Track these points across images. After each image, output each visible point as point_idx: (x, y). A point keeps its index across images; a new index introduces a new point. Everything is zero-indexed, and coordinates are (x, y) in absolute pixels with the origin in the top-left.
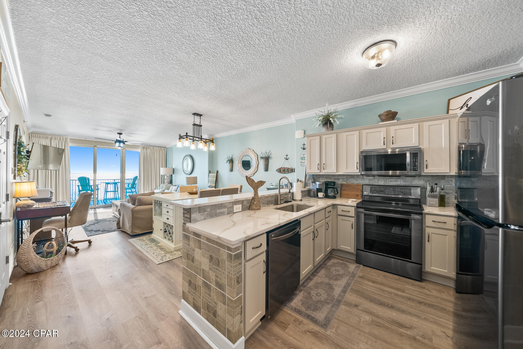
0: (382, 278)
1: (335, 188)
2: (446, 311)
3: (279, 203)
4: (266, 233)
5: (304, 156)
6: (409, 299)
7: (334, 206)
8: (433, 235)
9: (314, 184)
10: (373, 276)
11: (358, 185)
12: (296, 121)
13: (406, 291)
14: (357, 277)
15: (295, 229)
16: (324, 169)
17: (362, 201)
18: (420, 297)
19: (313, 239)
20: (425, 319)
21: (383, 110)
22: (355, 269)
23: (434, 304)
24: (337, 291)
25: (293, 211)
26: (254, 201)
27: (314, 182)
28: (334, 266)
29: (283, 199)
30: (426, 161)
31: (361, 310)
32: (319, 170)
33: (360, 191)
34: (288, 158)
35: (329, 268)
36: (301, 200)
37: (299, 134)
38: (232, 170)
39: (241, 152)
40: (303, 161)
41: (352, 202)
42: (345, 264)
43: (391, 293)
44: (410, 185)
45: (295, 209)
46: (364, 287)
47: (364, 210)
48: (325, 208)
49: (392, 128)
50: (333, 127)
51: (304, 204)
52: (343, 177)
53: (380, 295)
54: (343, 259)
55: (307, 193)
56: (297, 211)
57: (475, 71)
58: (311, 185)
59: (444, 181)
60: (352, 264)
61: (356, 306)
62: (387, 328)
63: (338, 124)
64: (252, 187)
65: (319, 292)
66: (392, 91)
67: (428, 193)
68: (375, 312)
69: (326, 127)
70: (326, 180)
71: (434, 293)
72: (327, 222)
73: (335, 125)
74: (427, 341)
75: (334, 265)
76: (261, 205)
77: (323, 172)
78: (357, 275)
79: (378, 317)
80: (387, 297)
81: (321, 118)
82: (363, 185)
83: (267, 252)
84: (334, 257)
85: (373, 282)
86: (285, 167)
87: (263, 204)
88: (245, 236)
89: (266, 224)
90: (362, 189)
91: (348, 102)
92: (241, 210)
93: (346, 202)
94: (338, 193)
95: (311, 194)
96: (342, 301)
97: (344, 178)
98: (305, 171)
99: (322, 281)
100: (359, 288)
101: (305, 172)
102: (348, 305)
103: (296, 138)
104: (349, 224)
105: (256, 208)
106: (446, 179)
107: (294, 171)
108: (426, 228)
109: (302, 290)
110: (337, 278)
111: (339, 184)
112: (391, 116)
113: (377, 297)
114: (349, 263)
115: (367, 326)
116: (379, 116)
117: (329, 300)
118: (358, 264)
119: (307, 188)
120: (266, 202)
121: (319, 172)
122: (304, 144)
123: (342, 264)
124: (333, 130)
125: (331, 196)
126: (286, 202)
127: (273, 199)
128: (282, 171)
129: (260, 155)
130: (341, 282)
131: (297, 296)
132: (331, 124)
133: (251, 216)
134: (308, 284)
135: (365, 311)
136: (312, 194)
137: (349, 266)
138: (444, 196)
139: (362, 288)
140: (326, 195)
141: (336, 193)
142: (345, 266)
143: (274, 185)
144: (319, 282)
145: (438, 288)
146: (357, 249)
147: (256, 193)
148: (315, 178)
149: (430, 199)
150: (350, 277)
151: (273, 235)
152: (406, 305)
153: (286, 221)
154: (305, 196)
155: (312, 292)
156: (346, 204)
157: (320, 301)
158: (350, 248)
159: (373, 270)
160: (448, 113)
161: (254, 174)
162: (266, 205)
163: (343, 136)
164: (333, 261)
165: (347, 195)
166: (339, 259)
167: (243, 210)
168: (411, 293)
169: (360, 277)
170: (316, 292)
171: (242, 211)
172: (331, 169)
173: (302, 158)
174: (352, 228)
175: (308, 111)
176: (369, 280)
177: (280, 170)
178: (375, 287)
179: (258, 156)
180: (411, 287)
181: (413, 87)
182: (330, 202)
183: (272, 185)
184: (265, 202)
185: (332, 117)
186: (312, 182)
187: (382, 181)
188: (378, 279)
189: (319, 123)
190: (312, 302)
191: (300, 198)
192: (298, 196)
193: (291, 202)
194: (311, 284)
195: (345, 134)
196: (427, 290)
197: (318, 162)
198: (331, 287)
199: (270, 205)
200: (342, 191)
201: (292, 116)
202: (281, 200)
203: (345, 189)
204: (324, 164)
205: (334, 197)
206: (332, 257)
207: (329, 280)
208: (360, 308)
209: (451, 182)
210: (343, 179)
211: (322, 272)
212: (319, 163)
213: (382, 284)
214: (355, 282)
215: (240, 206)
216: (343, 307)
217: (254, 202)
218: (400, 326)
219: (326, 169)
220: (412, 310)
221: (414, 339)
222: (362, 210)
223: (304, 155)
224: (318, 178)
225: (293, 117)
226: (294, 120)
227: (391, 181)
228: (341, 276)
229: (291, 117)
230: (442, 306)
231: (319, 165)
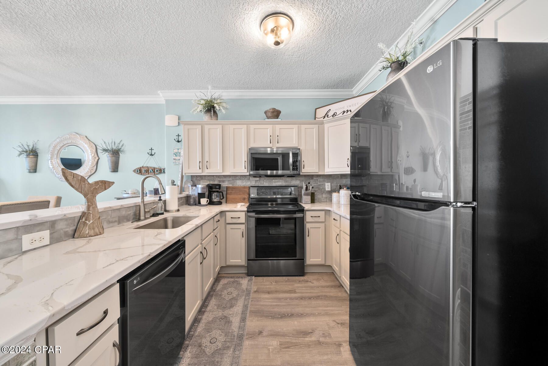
0: (275, 285)
1: (220, 192)
2: (328, 298)
3: (142, 218)
4: (118, 281)
5: (179, 151)
6: (302, 298)
7: (222, 213)
8: (311, 229)
9: (194, 188)
10: (267, 285)
11: (244, 187)
12: (167, 101)
13: (297, 291)
14: (252, 293)
15: (178, 255)
16: (207, 169)
17: (249, 205)
18: (308, 293)
19: (201, 263)
20: (319, 314)
21: (268, 107)
22: (248, 284)
23: (319, 294)
24: (236, 321)
25: (166, 227)
26: (86, 220)
27: (194, 185)
28: (225, 289)
29: (149, 212)
30: (304, 161)
31: (266, 336)
32: (201, 169)
33: (246, 194)
34: (153, 154)
35: (220, 294)
36: (178, 210)
37: (170, 120)
38: (34, 169)
39: (59, 137)
40: (177, 158)
41: (242, 207)
42: (236, 281)
43: (286, 299)
44: (290, 185)
45: (170, 224)
46: (262, 303)
47: (255, 214)
48: (213, 217)
49: (278, 127)
50: (217, 117)
51: (183, 215)
52: (228, 179)
53: (278, 305)
54: (233, 275)
55: (184, 200)
56: (174, 227)
57: (332, 89)
58: (190, 190)
59: (313, 180)
60: (243, 279)
61: (260, 333)
62: (295, 345)
63: (223, 113)
64: (80, 192)
65: (213, 336)
66: (276, 89)
67: (303, 191)
68: (280, 330)
69: (209, 114)
70: (209, 183)
71: (316, 283)
72: (215, 235)
73: (219, 114)
74: (328, 339)
75: (225, 287)
76: (105, 225)
77: (206, 172)
78: (252, 292)
79: (284, 335)
80: (285, 305)
81: (203, 102)
82: (249, 188)
83: (123, 322)
84: (223, 277)
85: (269, 293)
86: (148, 165)
87: (109, 222)
88: (49, 314)
89: (118, 261)
90: (248, 191)
91: (233, 90)
92: (49, 243)
93: (235, 207)
94: (223, 198)
95: (190, 202)
96: (245, 335)
97: (230, 180)
98: (180, 170)
99: (215, 316)
100: (257, 306)
101: (180, 173)
102: (251, 337)
103: (166, 125)
104: (239, 233)
105: (92, 232)
106: (314, 179)
107: (164, 172)
108: (307, 224)
109: (187, 347)
110: (231, 304)
111: (224, 187)
112: (276, 114)
113: (276, 310)
114: (240, 279)
115: (277, 356)
116: (265, 113)
117: (228, 341)
118: (249, 277)
119: (184, 194)
120: (117, 219)
121: (201, 172)
122: (178, 134)
123: (233, 282)
124: (217, 120)
125: (216, 202)
126: (154, 215)
127: (131, 212)
128: (143, 171)
129: (101, 145)
130: (237, 307)
131: (182, 359)
132: (215, 112)
133: (79, 250)
134: (196, 330)
135: (271, 335)
136: (192, 201)
137: (241, 282)
138: (314, 193)
139: (261, 305)
140: (210, 201)
141: (222, 198)
142: (237, 284)
143: (129, 193)
144: (210, 320)
145: (316, 277)
146: (248, 260)
147: (91, 203)
148: (195, 179)
149: (305, 197)
150: (246, 296)
151: (135, 282)
152: (301, 306)
153: (161, 246)
154: (183, 205)
155: (204, 340)
156: (235, 209)
157: (217, 349)
158: (240, 261)
159: (264, 279)
160: (315, 119)
161: (90, 176)
162: (116, 224)
163: (230, 128)
164: (223, 281)
165: (234, 199)
166: (228, 278)
167: (54, 240)
168: (300, 291)
169: (255, 292)
170: (209, 339)
171: (51, 243)
172: (216, 169)
173: (176, 154)
174: (242, 236)
175: (184, 91)
176: (264, 292)
177: (139, 171)
178: (272, 299)
179: (96, 147)
180: (299, 285)
181: (292, 90)
182: (216, 209)
183: (125, 192)
184: (114, 220)
185: (216, 103)
186: (192, 186)
187: (267, 182)
188: (272, 287)
189: (200, 107)
190: (207, 359)
191: (177, 208)
192: (173, 205)
193: (163, 214)
194: (200, 328)
195: (232, 127)
196: (310, 283)
197: (199, 159)
198: (226, 320)
199: (124, 224)
200: (228, 195)
201: (159, 92)
202: (145, 212)
203: (231, 193)
204: (207, 162)
205: (220, 203)
206: (221, 277)
207: (223, 312)
208: (265, 334)
209: (317, 181)
210: (228, 180)
211: (213, 302)
212: (201, 161)
213: (276, 292)
214: (252, 301)
215: (46, 234)
216: (247, 343)
217: (87, 222)
218: (304, 335)
219: (210, 168)
220: (308, 310)
221: (319, 343)
222: (253, 214)
223: (178, 149)
224: (198, 181)
225: (161, 94)
226: (163, 99)
227: (275, 182)
228: (235, 299)
229: (159, 95)
230: (324, 294)
231: (201, 163)
